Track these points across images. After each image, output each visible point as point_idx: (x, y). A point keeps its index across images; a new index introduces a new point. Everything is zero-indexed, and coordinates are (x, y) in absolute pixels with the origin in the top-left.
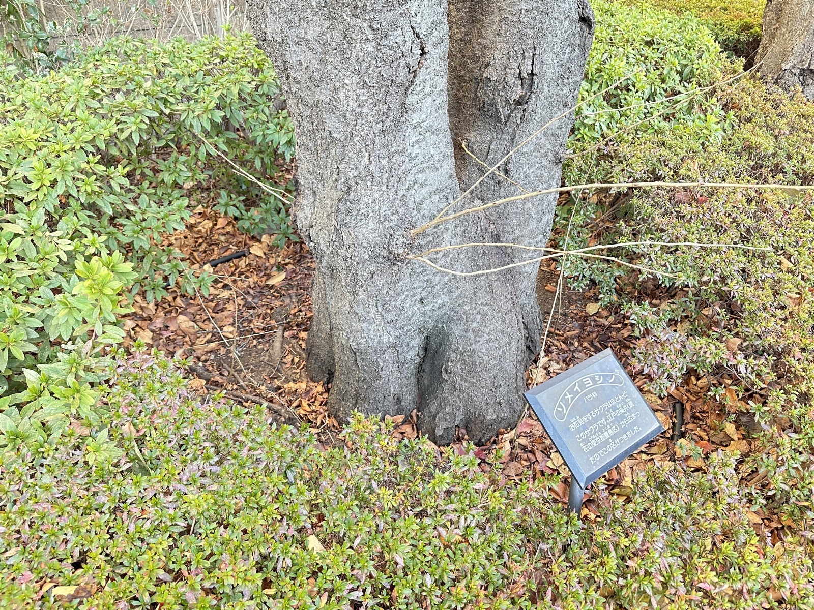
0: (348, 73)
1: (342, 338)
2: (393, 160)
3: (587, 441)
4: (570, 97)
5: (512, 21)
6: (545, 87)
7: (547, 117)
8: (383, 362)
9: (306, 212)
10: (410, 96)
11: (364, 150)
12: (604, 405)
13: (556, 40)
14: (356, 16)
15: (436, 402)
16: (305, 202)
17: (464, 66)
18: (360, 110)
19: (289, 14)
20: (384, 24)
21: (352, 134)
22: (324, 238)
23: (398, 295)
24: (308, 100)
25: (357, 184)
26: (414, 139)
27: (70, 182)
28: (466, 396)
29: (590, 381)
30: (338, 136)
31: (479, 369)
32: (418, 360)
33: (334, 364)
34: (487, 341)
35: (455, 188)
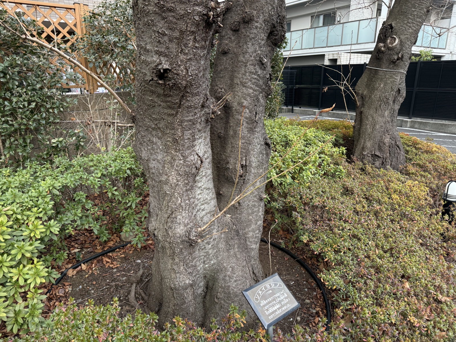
0: (173, 170)
1: (167, 282)
2: (191, 201)
8: (187, 294)
10: (197, 177)
11: (179, 197)
12: (275, 296)
16: (152, 220)
18: (177, 183)
19: (151, 150)
20: (186, 154)
21: (174, 192)
22: (160, 234)
24: (157, 180)
25: (176, 211)
26: (199, 192)
29: (269, 286)
30: (169, 193)
32: (203, 293)
33: (162, 298)
34: (235, 281)
35: (217, 211)
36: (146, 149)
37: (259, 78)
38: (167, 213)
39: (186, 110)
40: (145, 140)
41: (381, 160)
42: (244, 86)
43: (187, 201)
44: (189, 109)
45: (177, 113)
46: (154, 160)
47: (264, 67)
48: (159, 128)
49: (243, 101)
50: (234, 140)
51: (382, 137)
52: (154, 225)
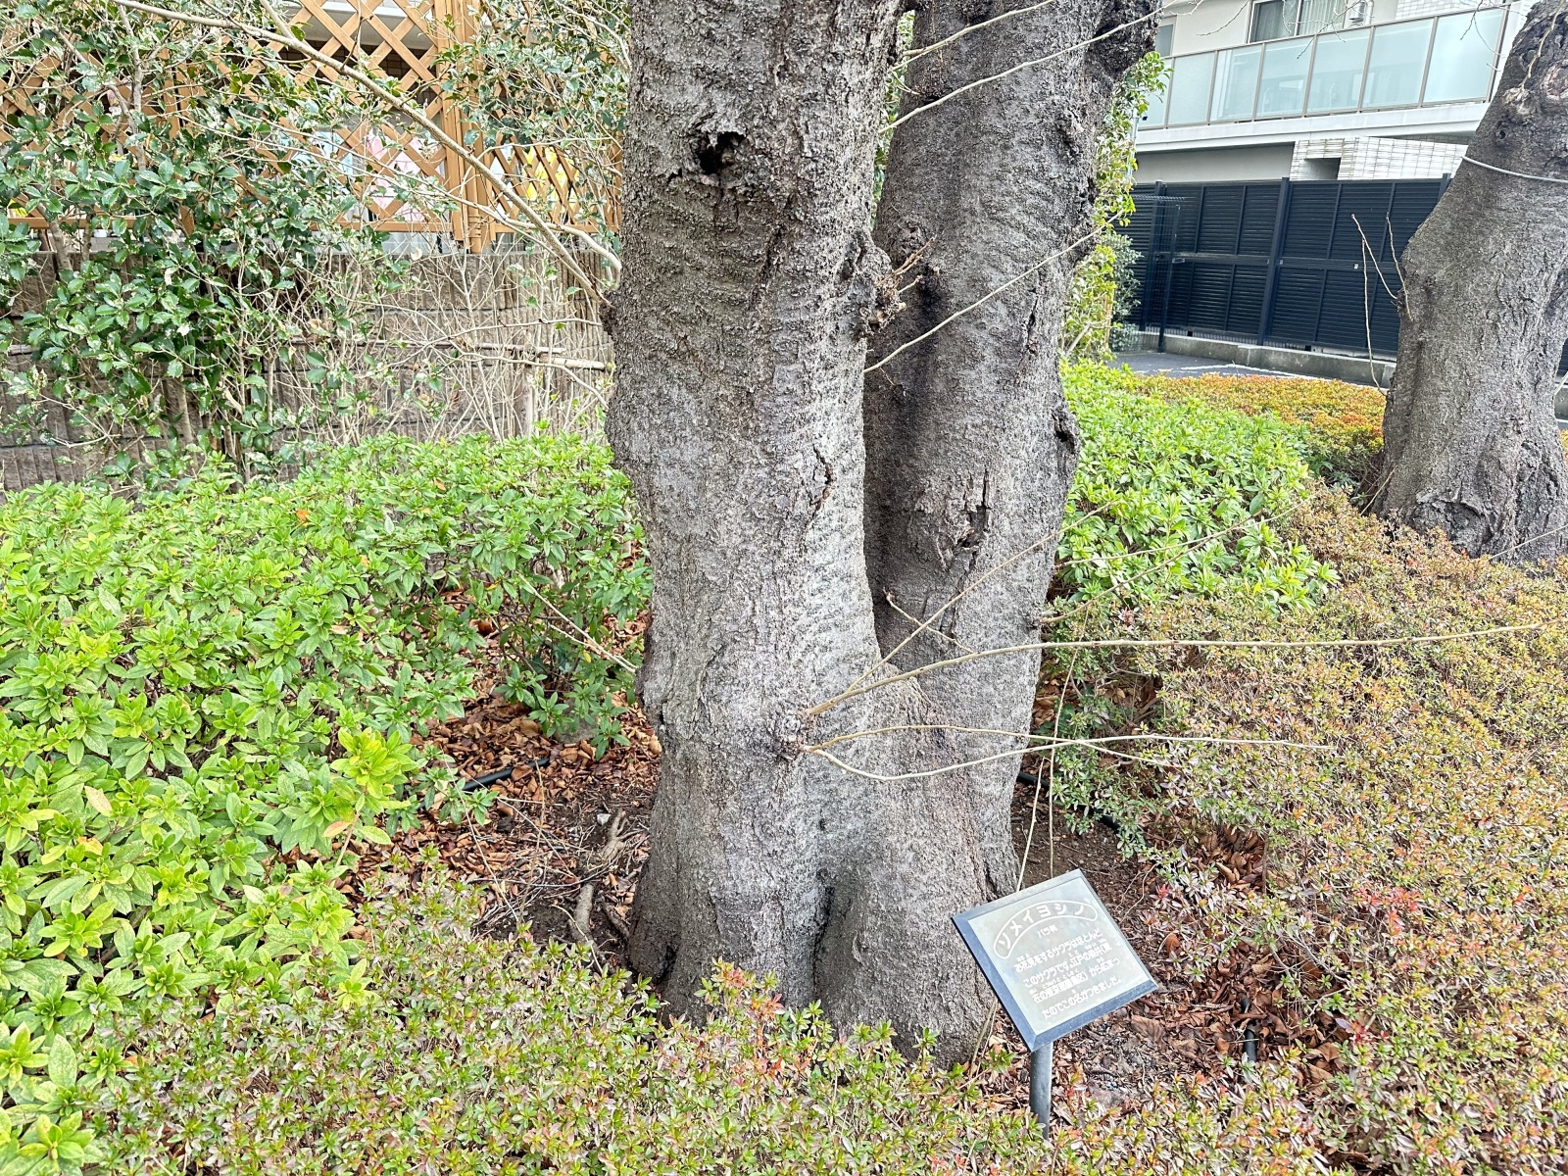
0: (733, 503)
1: (697, 879)
2: (786, 612)
3: (1039, 989)
5: (955, 439)
6: (1006, 522)
7: (1010, 563)
8: (759, 925)
9: (659, 681)
10: (810, 532)
11: (746, 597)
12: (1067, 944)
13: (1018, 462)
14: (748, 438)
16: (658, 668)
17: (891, 494)
18: (744, 546)
19: (663, 431)
20: (780, 447)
21: (731, 577)
22: (682, 717)
23: (787, 809)
24: (677, 533)
25: (735, 641)
26: (816, 586)
28: (892, 993)
29: (1047, 910)
30: (714, 578)
32: (814, 929)
33: (678, 934)
36: (647, 427)
37: (1050, 193)
38: (705, 645)
39: (785, 288)
40: (644, 393)
41: (1481, 526)
42: (993, 219)
43: (773, 613)
44: (799, 282)
45: (756, 295)
46: (671, 466)
47: (1072, 153)
48: (692, 352)
49: (987, 271)
50: (948, 414)
51: (1494, 438)
52: (663, 686)
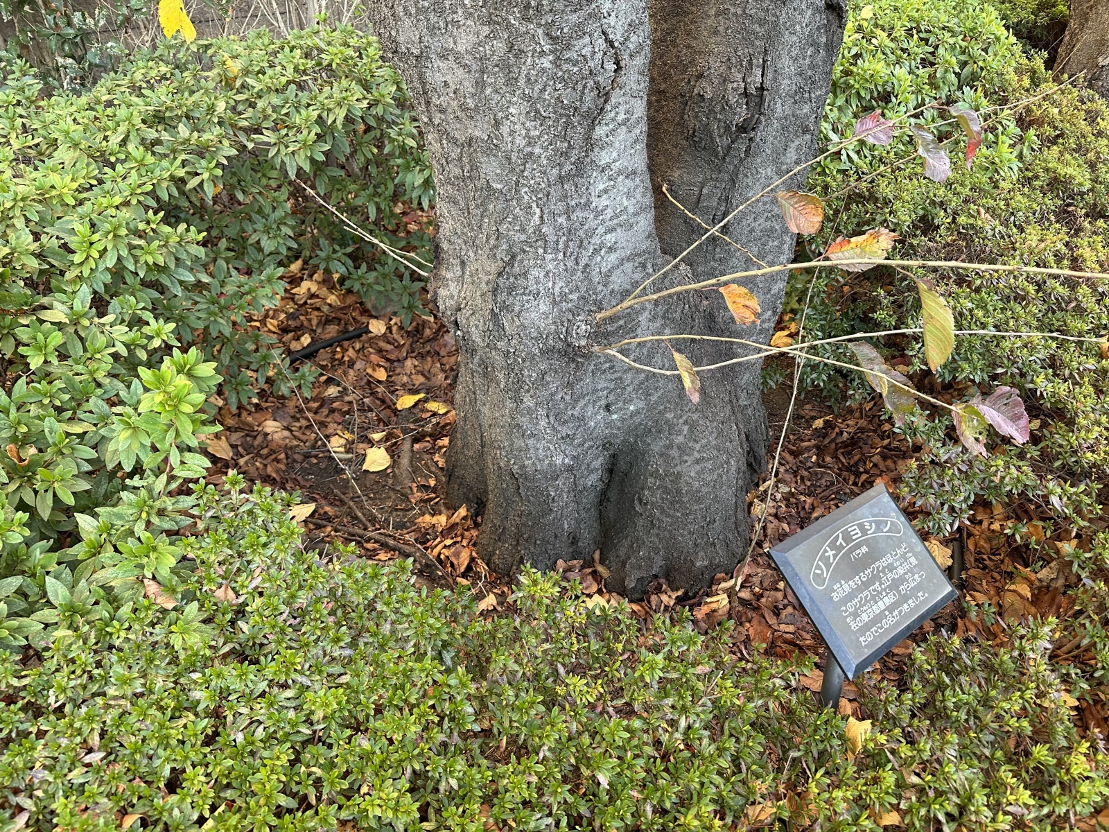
0: (515, 99)
1: (500, 458)
2: (574, 217)
3: (855, 615)
4: (812, 119)
5: (735, 14)
6: (779, 105)
7: (780, 147)
8: (556, 491)
9: (452, 289)
10: (597, 128)
11: (534, 205)
12: (877, 564)
13: (794, 38)
14: (529, 20)
15: (626, 543)
16: (449, 275)
17: (665, 76)
18: (529, 149)
19: (432, 16)
20: (566, 30)
21: (517, 183)
22: (477, 326)
23: (576, 401)
24: (457, 136)
25: (524, 251)
26: (601, 187)
27: (124, 253)
28: (667, 535)
29: (858, 531)
30: (499, 186)
31: (685, 499)
32: (600, 486)
33: (486, 492)
34: (697, 461)
35: (655, 251)
36: (413, 11)
38: (495, 257)
43: (561, 220)
